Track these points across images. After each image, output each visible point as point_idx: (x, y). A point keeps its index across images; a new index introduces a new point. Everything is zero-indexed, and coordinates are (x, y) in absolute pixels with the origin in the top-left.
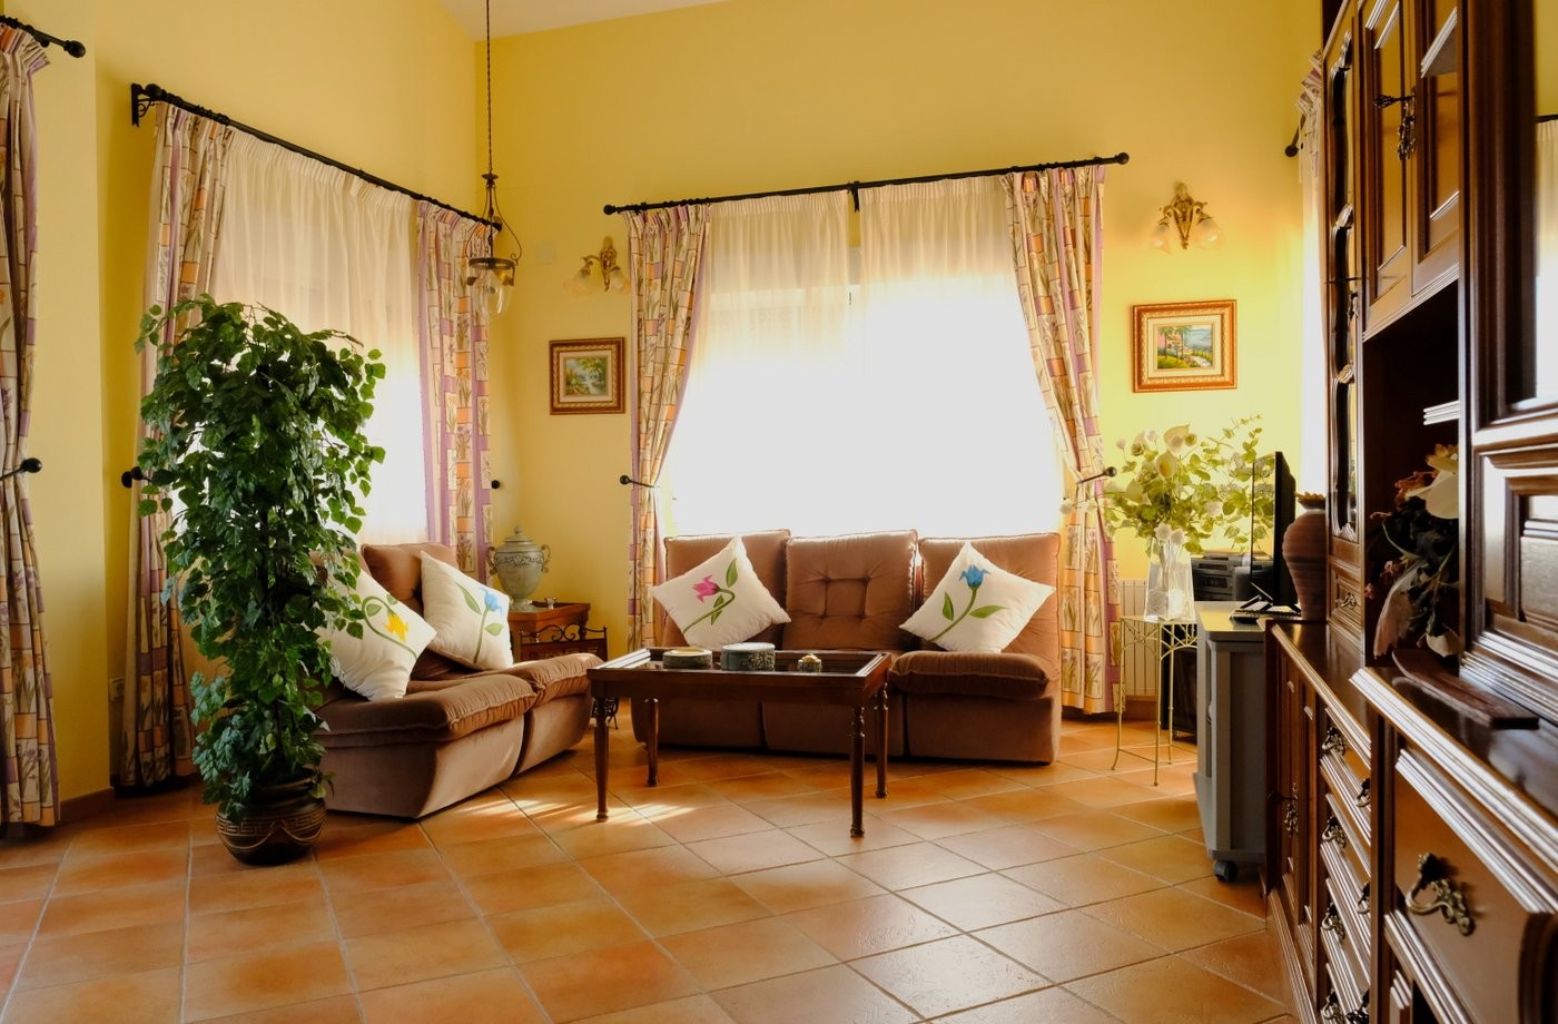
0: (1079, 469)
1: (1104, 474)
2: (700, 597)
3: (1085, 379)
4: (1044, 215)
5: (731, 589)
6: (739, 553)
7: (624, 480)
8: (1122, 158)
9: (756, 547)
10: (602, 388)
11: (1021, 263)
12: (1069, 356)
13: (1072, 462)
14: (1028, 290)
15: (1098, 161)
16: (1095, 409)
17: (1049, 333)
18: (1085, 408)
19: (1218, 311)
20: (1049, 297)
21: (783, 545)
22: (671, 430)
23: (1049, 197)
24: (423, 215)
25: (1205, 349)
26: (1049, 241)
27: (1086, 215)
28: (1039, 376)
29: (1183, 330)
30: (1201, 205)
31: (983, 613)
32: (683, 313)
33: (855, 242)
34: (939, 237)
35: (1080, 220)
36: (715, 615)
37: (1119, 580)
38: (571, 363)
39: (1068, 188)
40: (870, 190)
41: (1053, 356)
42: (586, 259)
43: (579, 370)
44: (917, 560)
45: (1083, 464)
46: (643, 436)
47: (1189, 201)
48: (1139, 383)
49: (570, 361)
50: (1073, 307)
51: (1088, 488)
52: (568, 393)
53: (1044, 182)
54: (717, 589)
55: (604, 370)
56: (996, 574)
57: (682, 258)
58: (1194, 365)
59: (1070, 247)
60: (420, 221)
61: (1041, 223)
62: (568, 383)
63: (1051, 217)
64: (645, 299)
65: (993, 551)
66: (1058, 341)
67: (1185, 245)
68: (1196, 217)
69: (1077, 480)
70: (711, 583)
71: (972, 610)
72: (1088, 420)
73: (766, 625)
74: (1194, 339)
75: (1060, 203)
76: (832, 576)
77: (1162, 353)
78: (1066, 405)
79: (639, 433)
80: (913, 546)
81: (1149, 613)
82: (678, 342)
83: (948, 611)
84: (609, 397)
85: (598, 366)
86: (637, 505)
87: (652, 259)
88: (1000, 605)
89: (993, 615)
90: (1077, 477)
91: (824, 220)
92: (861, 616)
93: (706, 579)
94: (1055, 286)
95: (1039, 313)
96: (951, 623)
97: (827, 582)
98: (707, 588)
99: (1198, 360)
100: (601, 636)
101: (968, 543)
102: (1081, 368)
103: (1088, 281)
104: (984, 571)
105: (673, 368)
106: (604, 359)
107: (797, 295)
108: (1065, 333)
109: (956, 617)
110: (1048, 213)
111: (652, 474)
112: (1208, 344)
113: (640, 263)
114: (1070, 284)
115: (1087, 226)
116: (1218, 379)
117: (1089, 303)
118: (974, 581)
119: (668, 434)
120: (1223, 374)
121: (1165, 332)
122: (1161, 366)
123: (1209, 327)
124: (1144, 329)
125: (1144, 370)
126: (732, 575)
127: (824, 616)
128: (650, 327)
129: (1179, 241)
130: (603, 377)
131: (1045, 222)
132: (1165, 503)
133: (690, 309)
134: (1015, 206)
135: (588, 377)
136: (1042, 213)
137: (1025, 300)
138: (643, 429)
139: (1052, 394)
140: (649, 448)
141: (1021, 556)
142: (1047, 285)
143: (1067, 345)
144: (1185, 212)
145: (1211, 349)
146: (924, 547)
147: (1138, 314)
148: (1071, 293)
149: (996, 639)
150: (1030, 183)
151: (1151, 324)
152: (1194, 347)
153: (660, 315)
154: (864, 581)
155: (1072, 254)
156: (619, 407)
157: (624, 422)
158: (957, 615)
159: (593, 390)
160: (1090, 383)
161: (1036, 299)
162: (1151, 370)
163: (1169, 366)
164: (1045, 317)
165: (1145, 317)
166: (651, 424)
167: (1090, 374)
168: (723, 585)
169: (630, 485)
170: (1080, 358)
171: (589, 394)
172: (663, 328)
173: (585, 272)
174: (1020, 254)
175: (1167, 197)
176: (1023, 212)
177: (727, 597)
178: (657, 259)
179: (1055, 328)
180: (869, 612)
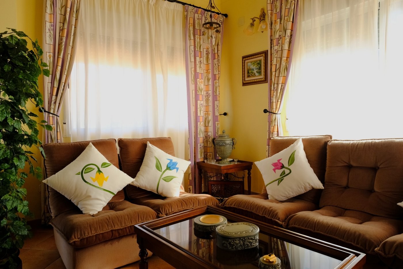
2: (274, 170)
5: (290, 167)
6: (298, 148)
7: (265, 111)
9: (309, 144)
10: (260, 73)
21: (326, 144)
22: (284, 88)
24: (187, 11)
32: (288, 32)
36: (280, 180)
38: (249, 64)
42: (252, 19)
43: (252, 67)
46: (272, 91)
52: (248, 76)
54: (283, 167)
55: (261, 65)
57: (288, 7)
60: (186, 13)
62: (248, 73)
64: (273, 30)
70: (281, 163)
73: (309, 189)
76: (353, 164)
79: (271, 90)
82: (286, 47)
84: (262, 77)
85: (258, 64)
86: (270, 122)
87: (276, 11)
92: (371, 191)
93: (279, 161)
97: (349, 167)
98: (278, 166)
105: (284, 59)
106: (260, 61)
111: (276, 108)
113: (272, 14)
119: (283, 90)
126: (292, 159)
127: (347, 187)
128: (275, 42)
130: (260, 68)
133: (292, 30)
135: (254, 67)
138: (272, 89)
140: (274, 97)
153: (280, 36)
154: (375, 169)
156: (265, 81)
157: (266, 86)
159: (257, 74)
166: (276, 85)
168: (286, 165)
169: (268, 113)
171: (255, 76)
172: (280, 42)
173: (252, 25)
177: (287, 172)
178: (278, 10)
180: (376, 189)
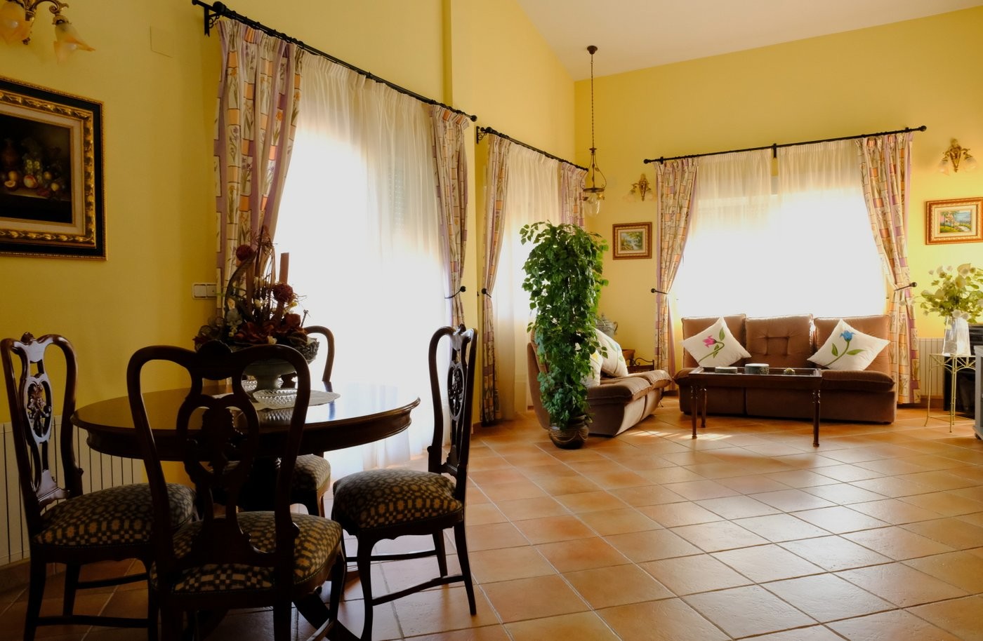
0: (896, 283)
1: (910, 285)
2: (707, 345)
3: (900, 239)
4: (879, 158)
5: (722, 342)
6: (724, 325)
7: (653, 291)
8: (922, 129)
9: (731, 322)
10: (640, 247)
11: (866, 182)
12: (892, 228)
13: (892, 280)
14: (870, 196)
15: (907, 130)
16: (906, 253)
17: (880, 216)
18: (901, 252)
19: (974, 203)
20: (881, 199)
21: (744, 321)
22: (678, 266)
23: (882, 149)
24: (563, 169)
25: (967, 222)
26: (881, 170)
27: (902, 157)
28: (876, 238)
29: (954, 213)
30: (966, 150)
31: (854, 353)
32: (685, 210)
33: (775, 173)
34: (820, 170)
35: (899, 161)
36: (715, 354)
37: (918, 338)
38: (624, 235)
39: (892, 145)
40: (784, 148)
41: (883, 227)
42: (634, 185)
43: (628, 238)
44: (813, 329)
45: (898, 281)
46: (663, 270)
47: (959, 148)
48: (929, 240)
49: (623, 234)
50: (894, 203)
51: (901, 293)
52: (623, 249)
53: (879, 142)
54: (715, 342)
55: (641, 238)
56: (858, 335)
57: (684, 183)
58: (960, 231)
59: (893, 174)
60: (562, 172)
61: (877, 162)
62: (622, 245)
63: (882, 159)
64: (665, 204)
65: (855, 323)
66: (886, 221)
67: (956, 170)
68: (963, 156)
69: (895, 289)
70: (712, 339)
71: (848, 351)
72: (902, 259)
73: (739, 358)
74: (960, 218)
75: (888, 152)
76: (770, 336)
77: (942, 225)
78: (889, 251)
79: (661, 268)
80: (812, 322)
81: (946, 352)
82: (682, 224)
83: (835, 352)
84: (644, 251)
85: (638, 236)
86: (660, 303)
87: (668, 184)
88: (862, 349)
89: (859, 354)
90: (894, 287)
91: (759, 163)
92: (785, 355)
93: (709, 337)
94: (885, 193)
95: (875, 207)
96: (836, 357)
97: (767, 338)
98: (710, 341)
99: (963, 228)
100: (652, 364)
101: (841, 320)
102: (898, 233)
103: (903, 190)
104: (852, 333)
105: (680, 237)
106: (641, 233)
107: (744, 200)
108: (890, 217)
109: (839, 355)
110: (881, 157)
111: (667, 288)
112: (968, 219)
113: (662, 186)
114: (893, 192)
115: (902, 163)
116: (974, 238)
117: (903, 201)
118: (848, 338)
119: (676, 269)
120: (977, 235)
121: (944, 214)
122: (941, 232)
123: (969, 211)
124: (933, 213)
125: (933, 234)
126: (722, 335)
127: (767, 355)
128: (667, 217)
129: (953, 168)
130: (640, 241)
131: (879, 162)
132: (956, 300)
133: (688, 208)
134: (863, 154)
135: (633, 241)
136: (877, 157)
137: (868, 201)
138: (663, 266)
139: (882, 246)
140: (666, 275)
141: (871, 326)
142: (880, 192)
143: (891, 222)
144: (956, 154)
145: (970, 223)
146: (817, 322)
147: (929, 206)
148: (893, 197)
149: (861, 364)
150: (872, 143)
151: (936, 211)
152: (961, 222)
153: (673, 211)
154: (787, 338)
155: (894, 177)
156: (649, 256)
157: (653, 262)
158: (839, 354)
159: (635, 247)
160: (903, 241)
161: (874, 200)
162: (936, 233)
163: (946, 231)
164: (879, 209)
165: (933, 207)
166: (668, 264)
167: (903, 237)
168: (718, 340)
169: (656, 293)
170: (898, 229)
171: (633, 249)
172: (674, 218)
173: (633, 192)
174: (866, 178)
175: (946, 146)
176: (867, 157)
177: (720, 345)
178: (671, 184)
179: (884, 214)
180: (789, 353)
